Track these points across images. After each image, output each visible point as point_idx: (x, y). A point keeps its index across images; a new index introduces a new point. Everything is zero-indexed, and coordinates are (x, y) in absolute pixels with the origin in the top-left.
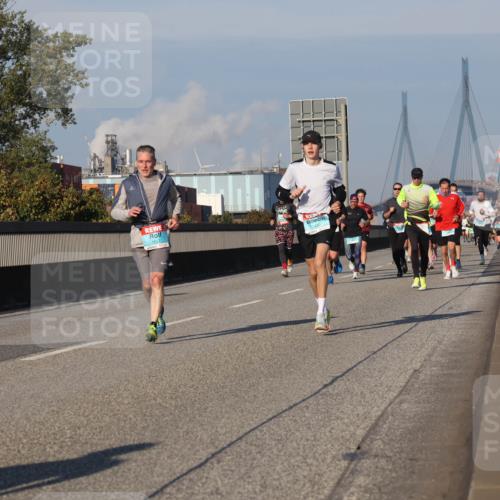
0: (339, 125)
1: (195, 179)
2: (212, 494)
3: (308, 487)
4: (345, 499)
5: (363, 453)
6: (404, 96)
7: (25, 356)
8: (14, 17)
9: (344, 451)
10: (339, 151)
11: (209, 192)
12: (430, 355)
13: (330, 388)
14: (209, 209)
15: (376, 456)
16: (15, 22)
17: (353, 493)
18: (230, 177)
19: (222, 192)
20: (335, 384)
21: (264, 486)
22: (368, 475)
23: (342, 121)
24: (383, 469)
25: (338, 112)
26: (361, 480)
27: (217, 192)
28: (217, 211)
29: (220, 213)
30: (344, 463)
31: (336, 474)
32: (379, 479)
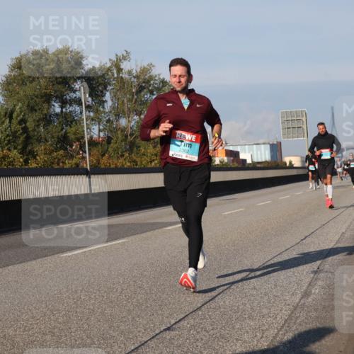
0: (303, 122)
1: (239, 147)
2: (252, 289)
3: (296, 287)
4: (313, 291)
5: (320, 271)
6: (332, 108)
7: (166, 227)
8: (156, 76)
9: (312, 270)
10: (304, 133)
11: (245, 152)
12: (349, 226)
13: (304, 241)
14: (245, 160)
15: (326, 272)
16: (157, 78)
17: (316, 289)
18: (255, 146)
19: (251, 152)
20: (307, 239)
21: (276, 285)
22: (323, 281)
23: (304, 119)
24: (330, 278)
25: (302, 116)
26: (320, 283)
27: (249, 152)
28: (249, 161)
29: (251, 162)
30: (312, 275)
31: (308, 280)
32: (328, 282)
